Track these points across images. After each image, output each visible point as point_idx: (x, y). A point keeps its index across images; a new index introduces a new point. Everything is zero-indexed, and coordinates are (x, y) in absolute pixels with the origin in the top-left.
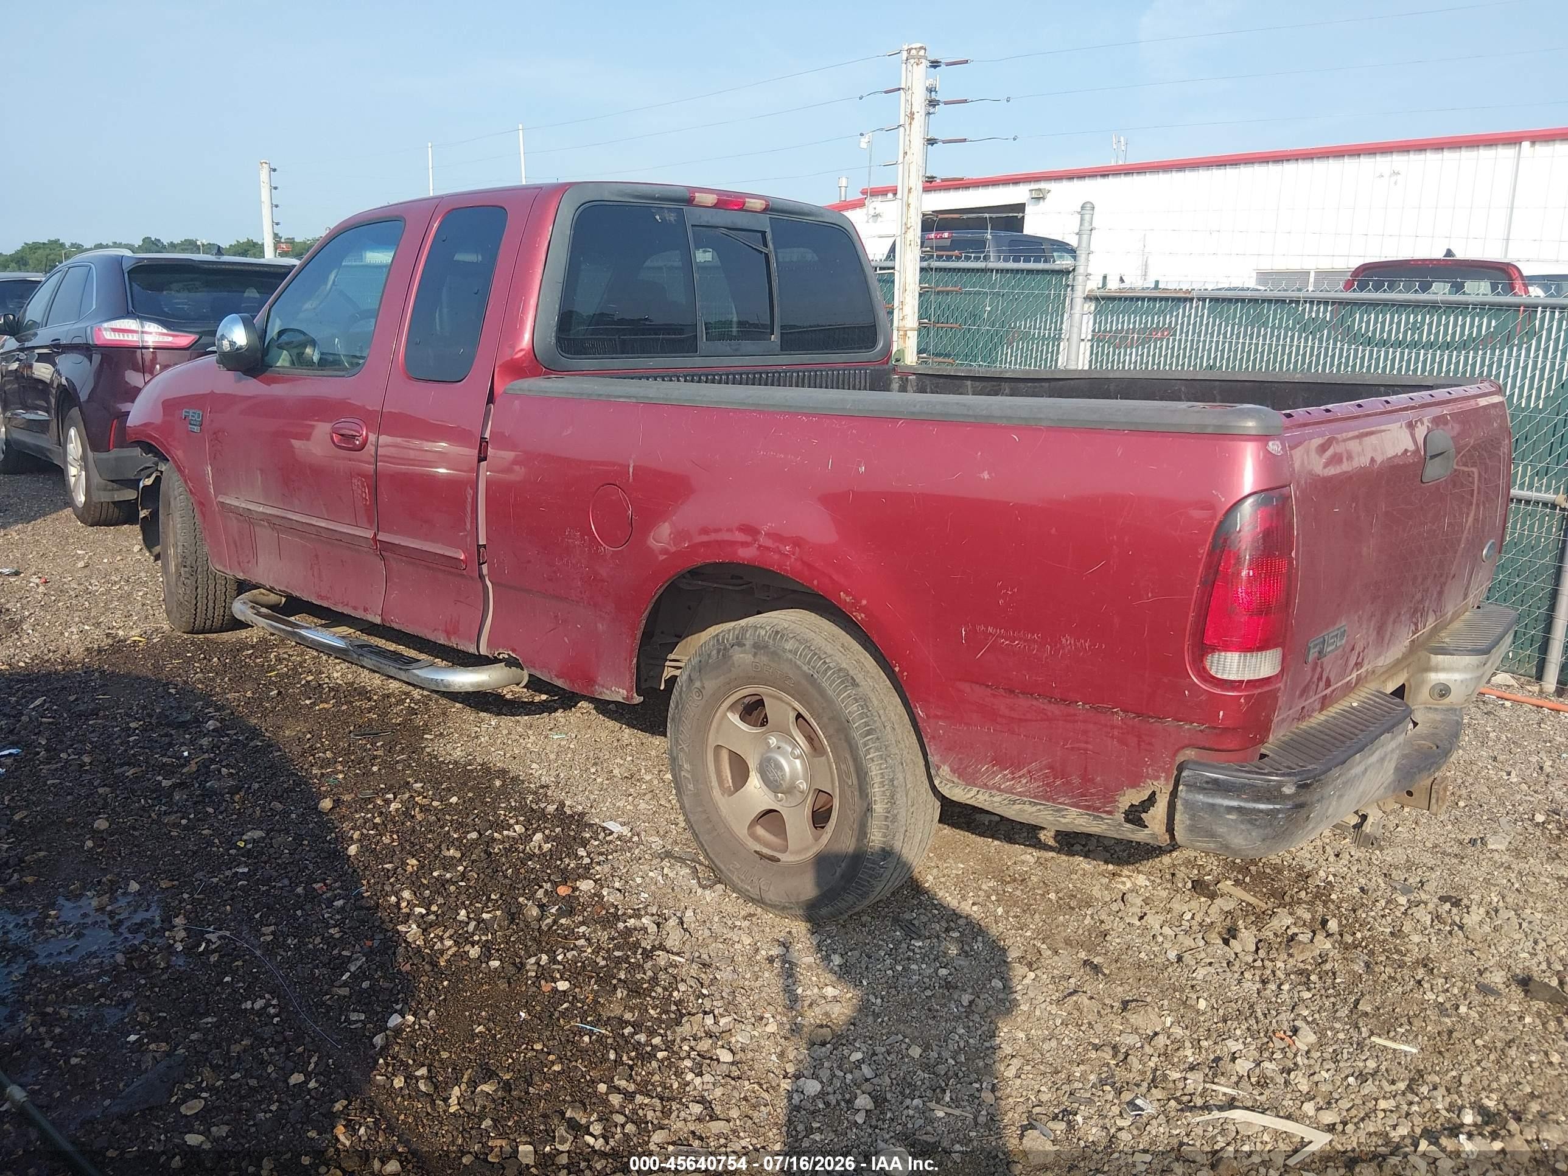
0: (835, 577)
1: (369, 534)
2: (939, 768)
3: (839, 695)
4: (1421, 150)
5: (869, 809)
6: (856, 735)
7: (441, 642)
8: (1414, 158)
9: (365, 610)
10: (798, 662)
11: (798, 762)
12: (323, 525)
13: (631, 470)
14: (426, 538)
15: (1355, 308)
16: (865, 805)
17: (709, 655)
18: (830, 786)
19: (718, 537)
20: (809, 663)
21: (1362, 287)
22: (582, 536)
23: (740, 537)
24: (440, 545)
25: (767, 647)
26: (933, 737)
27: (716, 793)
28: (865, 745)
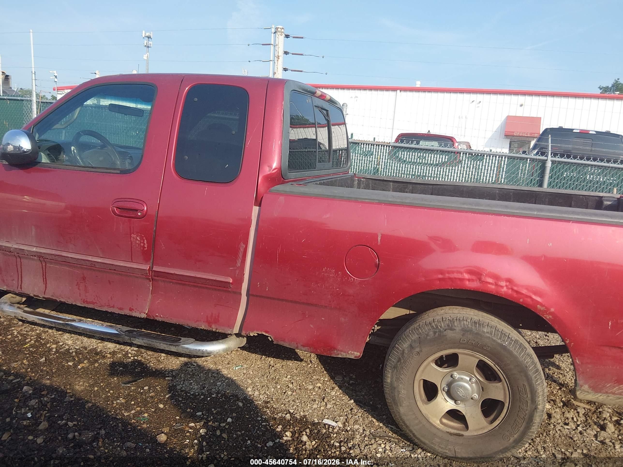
0: (534, 297)
1: (146, 267)
2: (581, 386)
3: (520, 354)
4: (365, 90)
5: (536, 408)
6: (531, 373)
7: (203, 327)
8: (363, 92)
9: (131, 310)
10: (494, 338)
11: (474, 385)
12: (99, 261)
13: (379, 239)
14: (198, 270)
15: (399, 149)
16: (534, 407)
17: (427, 335)
18: (503, 397)
19: (452, 276)
20: (500, 338)
21: (402, 142)
22: (336, 272)
23: (466, 276)
24: (211, 274)
25: (472, 331)
26: (583, 373)
27: (420, 403)
28: (536, 377)
